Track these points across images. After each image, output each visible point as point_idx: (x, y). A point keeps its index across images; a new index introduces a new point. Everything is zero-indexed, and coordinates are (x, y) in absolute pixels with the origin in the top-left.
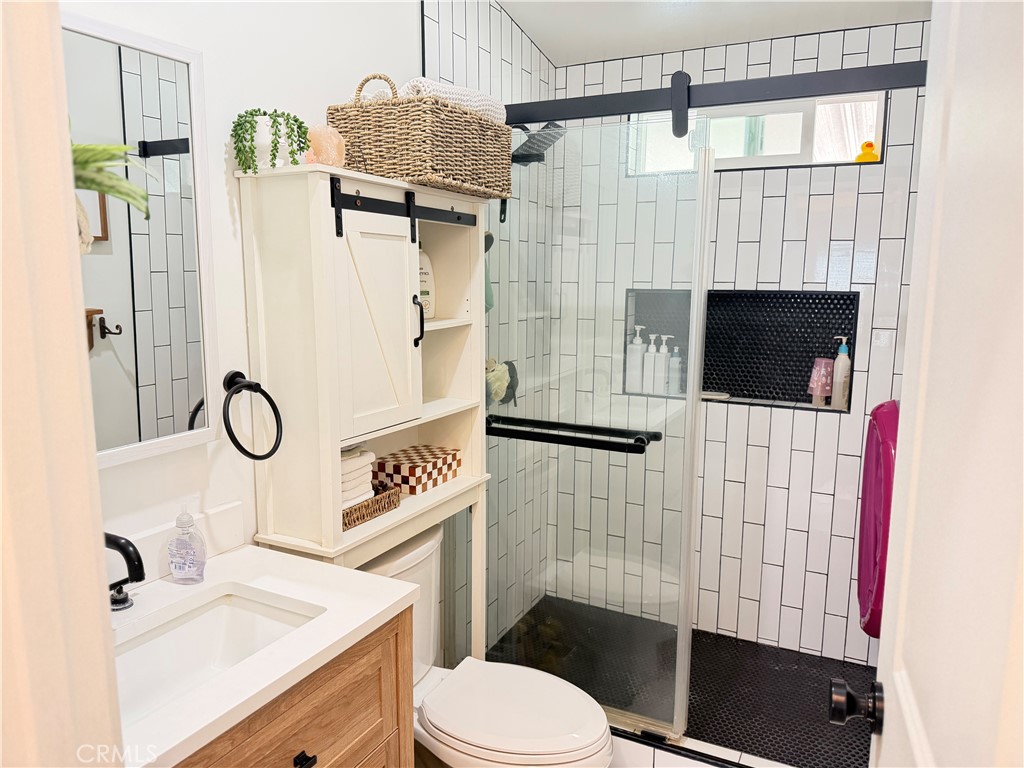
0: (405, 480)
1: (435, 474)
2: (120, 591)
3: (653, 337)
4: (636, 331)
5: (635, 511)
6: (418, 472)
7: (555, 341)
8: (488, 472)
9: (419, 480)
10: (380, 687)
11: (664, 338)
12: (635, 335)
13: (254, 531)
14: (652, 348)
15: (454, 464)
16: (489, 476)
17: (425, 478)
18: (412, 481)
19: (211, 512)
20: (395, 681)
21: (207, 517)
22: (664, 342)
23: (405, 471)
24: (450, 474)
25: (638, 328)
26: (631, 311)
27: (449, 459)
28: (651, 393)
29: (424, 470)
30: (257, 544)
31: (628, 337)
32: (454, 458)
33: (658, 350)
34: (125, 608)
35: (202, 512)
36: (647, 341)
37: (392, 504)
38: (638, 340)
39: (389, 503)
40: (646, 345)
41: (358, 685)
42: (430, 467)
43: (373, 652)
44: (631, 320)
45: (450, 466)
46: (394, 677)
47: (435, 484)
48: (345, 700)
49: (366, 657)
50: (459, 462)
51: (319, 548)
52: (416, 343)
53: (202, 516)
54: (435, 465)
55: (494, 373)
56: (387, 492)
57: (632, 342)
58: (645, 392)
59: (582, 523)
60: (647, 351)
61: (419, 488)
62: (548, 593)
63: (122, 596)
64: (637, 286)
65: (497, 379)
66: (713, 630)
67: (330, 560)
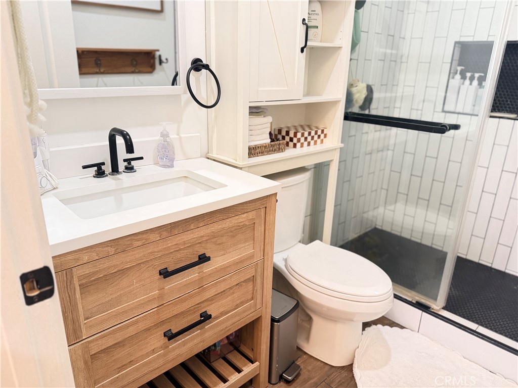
0: (291, 140)
1: (309, 138)
2: (129, 163)
3: (468, 75)
4: (457, 71)
5: (438, 186)
6: (299, 135)
7: (402, 77)
8: (342, 143)
9: (299, 140)
10: (254, 232)
11: (477, 75)
12: (456, 73)
13: (206, 152)
14: (467, 82)
15: (322, 136)
16: (342, 145)
17: (302, 140)
18: (295, 140)
19: (182, 136)
20: (263, 232)
21: (180, 138)
22: (476, 78)
23: (292, 135)
24: (319, 141)
25: (459, 68)
26: (457, 57)
27: (319, 132)
28: (461, 111)
29: (303, 135)
30: (208, 158)
31: (451, 74)
32: (323, 131)
33: (471, 84)
34: (132, 172)
35: (178, 135)
36: (463, 77)
37: (280, 150)
38: (458, 76)
39: (279, 149)
40: (462, 80)
41: (240, 228)
42: (306, 134)
43: (250, 213)
44: (455, 63)
45: (319, 136)
46: (263, 230)
47: (309, 144)
48: (232, 234)
49: (245, 214)
50: (325, 136)
51: (236, 162)
52: (302, 50)
53: (178, 137)
54: (310, 134)
55: (357, 88)
56: (278, 142)
57: (453, 78)
58: (457, 111)
59: (403, 189)
60: (463, 84)
61: (298, 145)
62: (378, 227)
63: (130, 166)
64: (463, 39)
65: (358, 92)
66: (476, 260)
67: (241, 168)
